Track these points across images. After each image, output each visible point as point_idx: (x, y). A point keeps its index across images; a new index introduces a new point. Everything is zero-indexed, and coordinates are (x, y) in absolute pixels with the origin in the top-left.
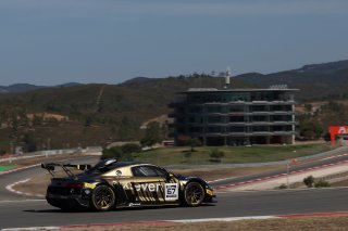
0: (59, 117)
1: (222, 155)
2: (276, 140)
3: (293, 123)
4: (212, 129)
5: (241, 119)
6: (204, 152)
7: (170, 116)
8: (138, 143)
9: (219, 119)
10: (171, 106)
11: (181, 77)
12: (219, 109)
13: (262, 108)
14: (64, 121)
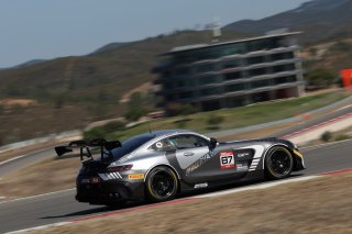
0: (24, 102)
2: (282, 94)
3: (298, 72)
4: (206, 92)
5: (237, 75)
6: (201, 120)
8: (121, 119)
9: (211, 79)
10: (155, 70)
11: (161, 37)
12: (211, 67)
13: (260, 59)
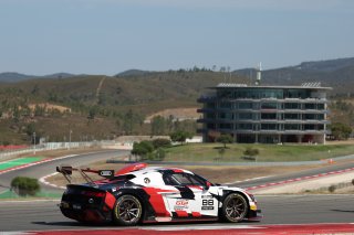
0: (62, 109)
1: (256, 152)
3: (325, 122)
5: (273, 116)
6: (236, 150)
7: (199, 111)
8: (168, 138)
9: (250, 116)
10: (200, 101)
11: (181, 71)
12: (251, 105)
14: (66, 112)
